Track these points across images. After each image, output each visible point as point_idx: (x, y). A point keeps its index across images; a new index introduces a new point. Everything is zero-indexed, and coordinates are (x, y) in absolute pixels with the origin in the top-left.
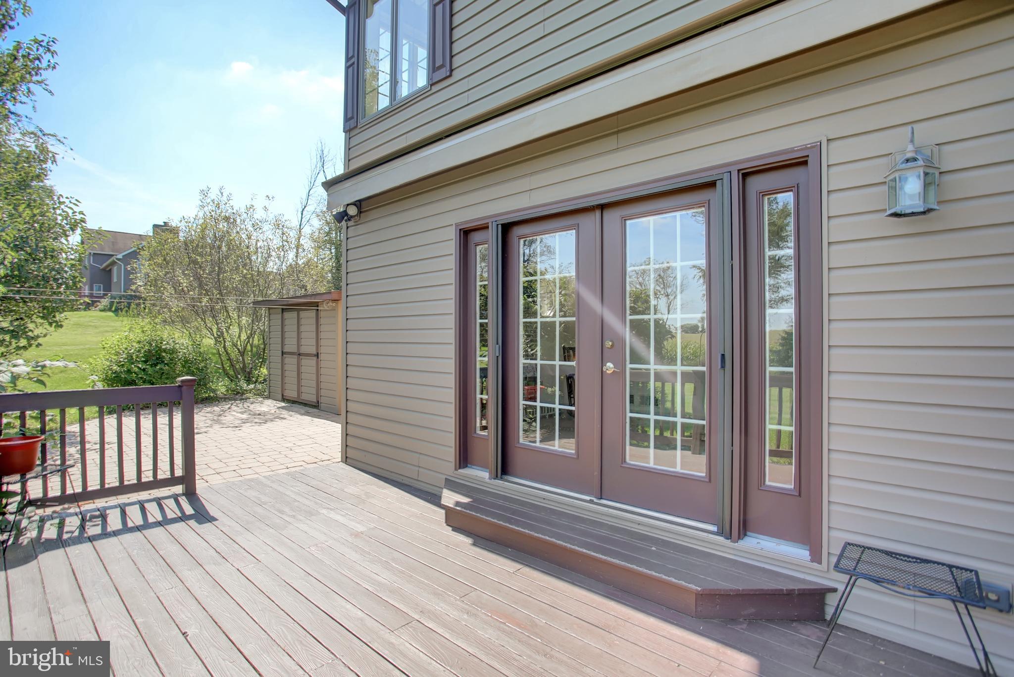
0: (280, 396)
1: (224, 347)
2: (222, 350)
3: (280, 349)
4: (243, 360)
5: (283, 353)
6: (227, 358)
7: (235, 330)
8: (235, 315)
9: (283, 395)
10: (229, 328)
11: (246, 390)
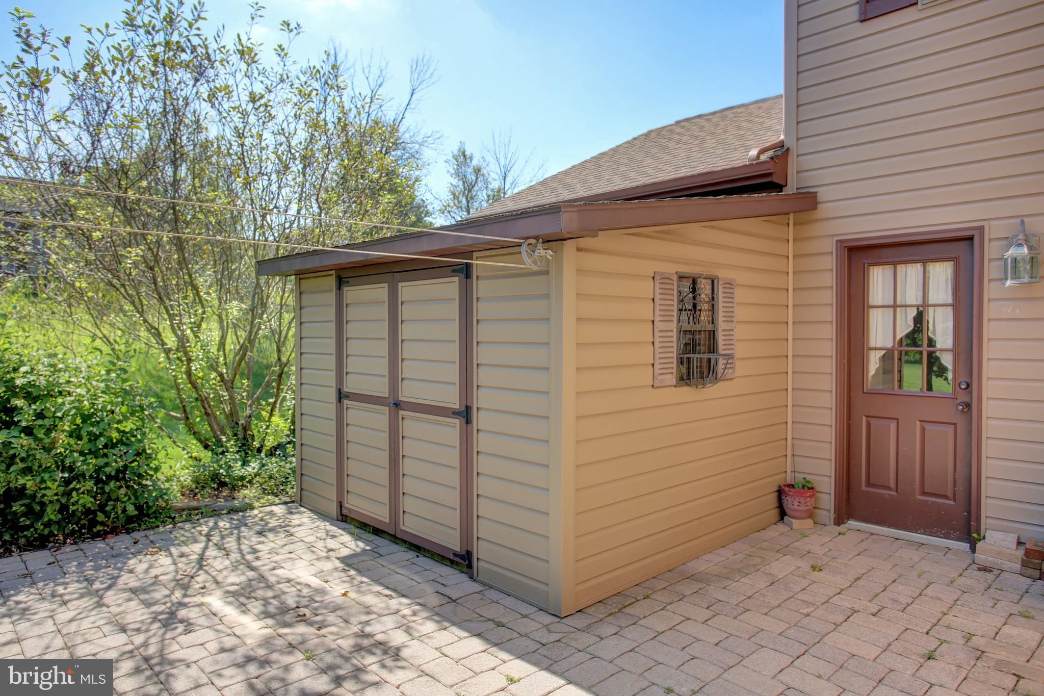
0: (333, 510)
1: (189, 373)
2: (182, 379)
3: (333, 384)
4: (232, 398)
5: (341, 396)
6: (195, 395)
7: (211, 332)
8: (212, 298)
9: (341, 505)
10: (199, 326)
11: (242, 478)
